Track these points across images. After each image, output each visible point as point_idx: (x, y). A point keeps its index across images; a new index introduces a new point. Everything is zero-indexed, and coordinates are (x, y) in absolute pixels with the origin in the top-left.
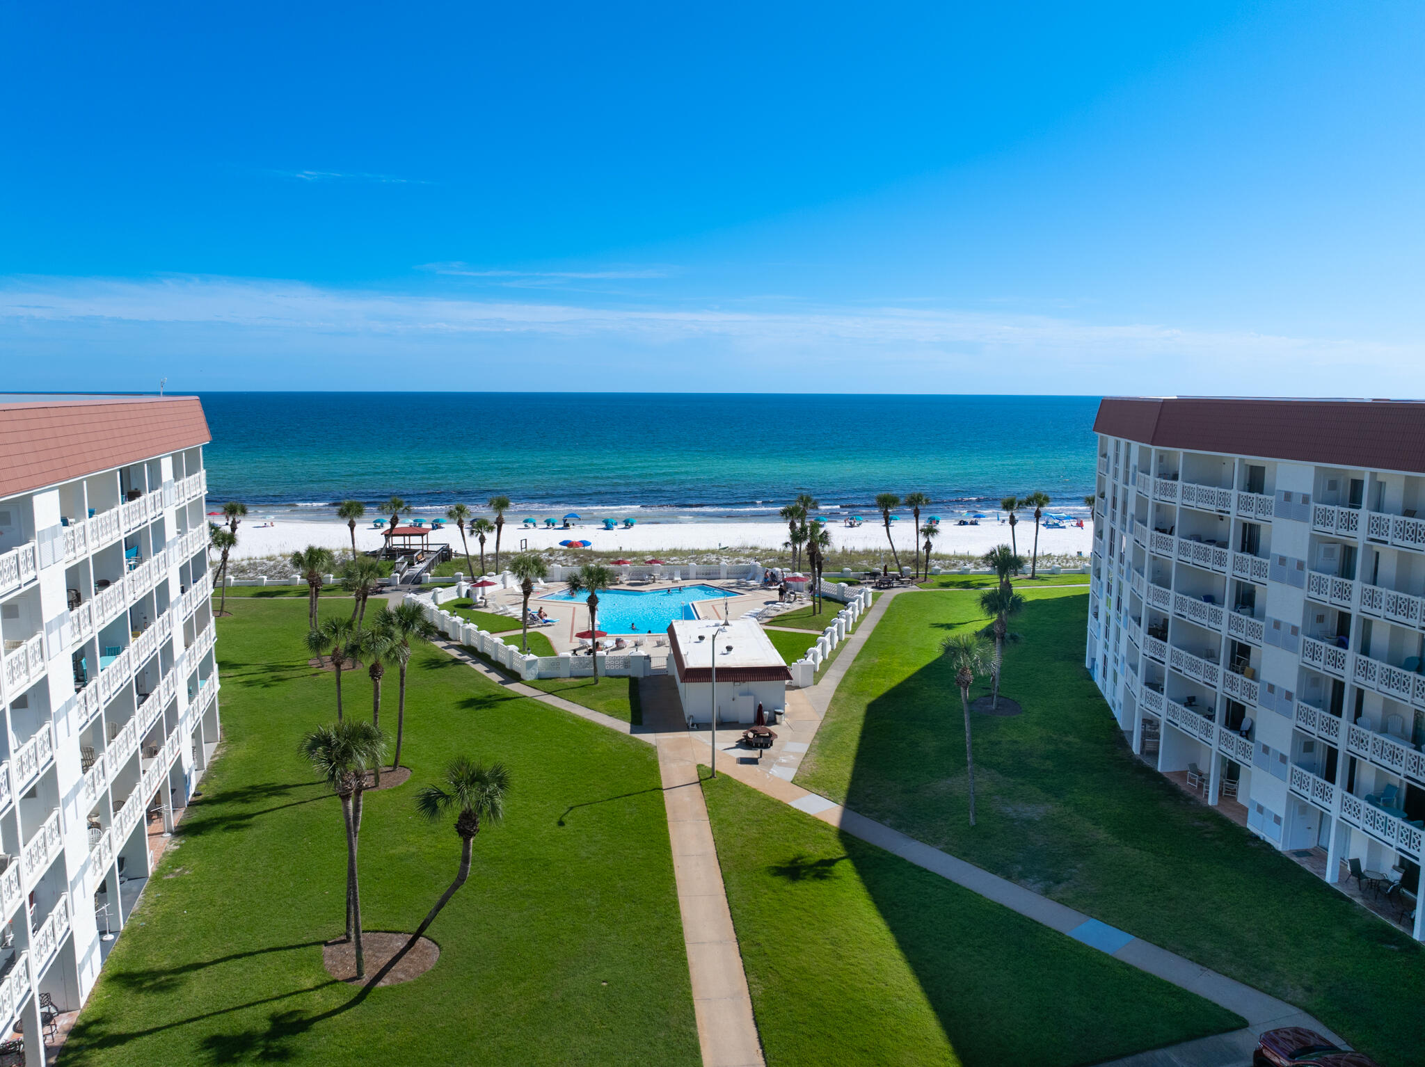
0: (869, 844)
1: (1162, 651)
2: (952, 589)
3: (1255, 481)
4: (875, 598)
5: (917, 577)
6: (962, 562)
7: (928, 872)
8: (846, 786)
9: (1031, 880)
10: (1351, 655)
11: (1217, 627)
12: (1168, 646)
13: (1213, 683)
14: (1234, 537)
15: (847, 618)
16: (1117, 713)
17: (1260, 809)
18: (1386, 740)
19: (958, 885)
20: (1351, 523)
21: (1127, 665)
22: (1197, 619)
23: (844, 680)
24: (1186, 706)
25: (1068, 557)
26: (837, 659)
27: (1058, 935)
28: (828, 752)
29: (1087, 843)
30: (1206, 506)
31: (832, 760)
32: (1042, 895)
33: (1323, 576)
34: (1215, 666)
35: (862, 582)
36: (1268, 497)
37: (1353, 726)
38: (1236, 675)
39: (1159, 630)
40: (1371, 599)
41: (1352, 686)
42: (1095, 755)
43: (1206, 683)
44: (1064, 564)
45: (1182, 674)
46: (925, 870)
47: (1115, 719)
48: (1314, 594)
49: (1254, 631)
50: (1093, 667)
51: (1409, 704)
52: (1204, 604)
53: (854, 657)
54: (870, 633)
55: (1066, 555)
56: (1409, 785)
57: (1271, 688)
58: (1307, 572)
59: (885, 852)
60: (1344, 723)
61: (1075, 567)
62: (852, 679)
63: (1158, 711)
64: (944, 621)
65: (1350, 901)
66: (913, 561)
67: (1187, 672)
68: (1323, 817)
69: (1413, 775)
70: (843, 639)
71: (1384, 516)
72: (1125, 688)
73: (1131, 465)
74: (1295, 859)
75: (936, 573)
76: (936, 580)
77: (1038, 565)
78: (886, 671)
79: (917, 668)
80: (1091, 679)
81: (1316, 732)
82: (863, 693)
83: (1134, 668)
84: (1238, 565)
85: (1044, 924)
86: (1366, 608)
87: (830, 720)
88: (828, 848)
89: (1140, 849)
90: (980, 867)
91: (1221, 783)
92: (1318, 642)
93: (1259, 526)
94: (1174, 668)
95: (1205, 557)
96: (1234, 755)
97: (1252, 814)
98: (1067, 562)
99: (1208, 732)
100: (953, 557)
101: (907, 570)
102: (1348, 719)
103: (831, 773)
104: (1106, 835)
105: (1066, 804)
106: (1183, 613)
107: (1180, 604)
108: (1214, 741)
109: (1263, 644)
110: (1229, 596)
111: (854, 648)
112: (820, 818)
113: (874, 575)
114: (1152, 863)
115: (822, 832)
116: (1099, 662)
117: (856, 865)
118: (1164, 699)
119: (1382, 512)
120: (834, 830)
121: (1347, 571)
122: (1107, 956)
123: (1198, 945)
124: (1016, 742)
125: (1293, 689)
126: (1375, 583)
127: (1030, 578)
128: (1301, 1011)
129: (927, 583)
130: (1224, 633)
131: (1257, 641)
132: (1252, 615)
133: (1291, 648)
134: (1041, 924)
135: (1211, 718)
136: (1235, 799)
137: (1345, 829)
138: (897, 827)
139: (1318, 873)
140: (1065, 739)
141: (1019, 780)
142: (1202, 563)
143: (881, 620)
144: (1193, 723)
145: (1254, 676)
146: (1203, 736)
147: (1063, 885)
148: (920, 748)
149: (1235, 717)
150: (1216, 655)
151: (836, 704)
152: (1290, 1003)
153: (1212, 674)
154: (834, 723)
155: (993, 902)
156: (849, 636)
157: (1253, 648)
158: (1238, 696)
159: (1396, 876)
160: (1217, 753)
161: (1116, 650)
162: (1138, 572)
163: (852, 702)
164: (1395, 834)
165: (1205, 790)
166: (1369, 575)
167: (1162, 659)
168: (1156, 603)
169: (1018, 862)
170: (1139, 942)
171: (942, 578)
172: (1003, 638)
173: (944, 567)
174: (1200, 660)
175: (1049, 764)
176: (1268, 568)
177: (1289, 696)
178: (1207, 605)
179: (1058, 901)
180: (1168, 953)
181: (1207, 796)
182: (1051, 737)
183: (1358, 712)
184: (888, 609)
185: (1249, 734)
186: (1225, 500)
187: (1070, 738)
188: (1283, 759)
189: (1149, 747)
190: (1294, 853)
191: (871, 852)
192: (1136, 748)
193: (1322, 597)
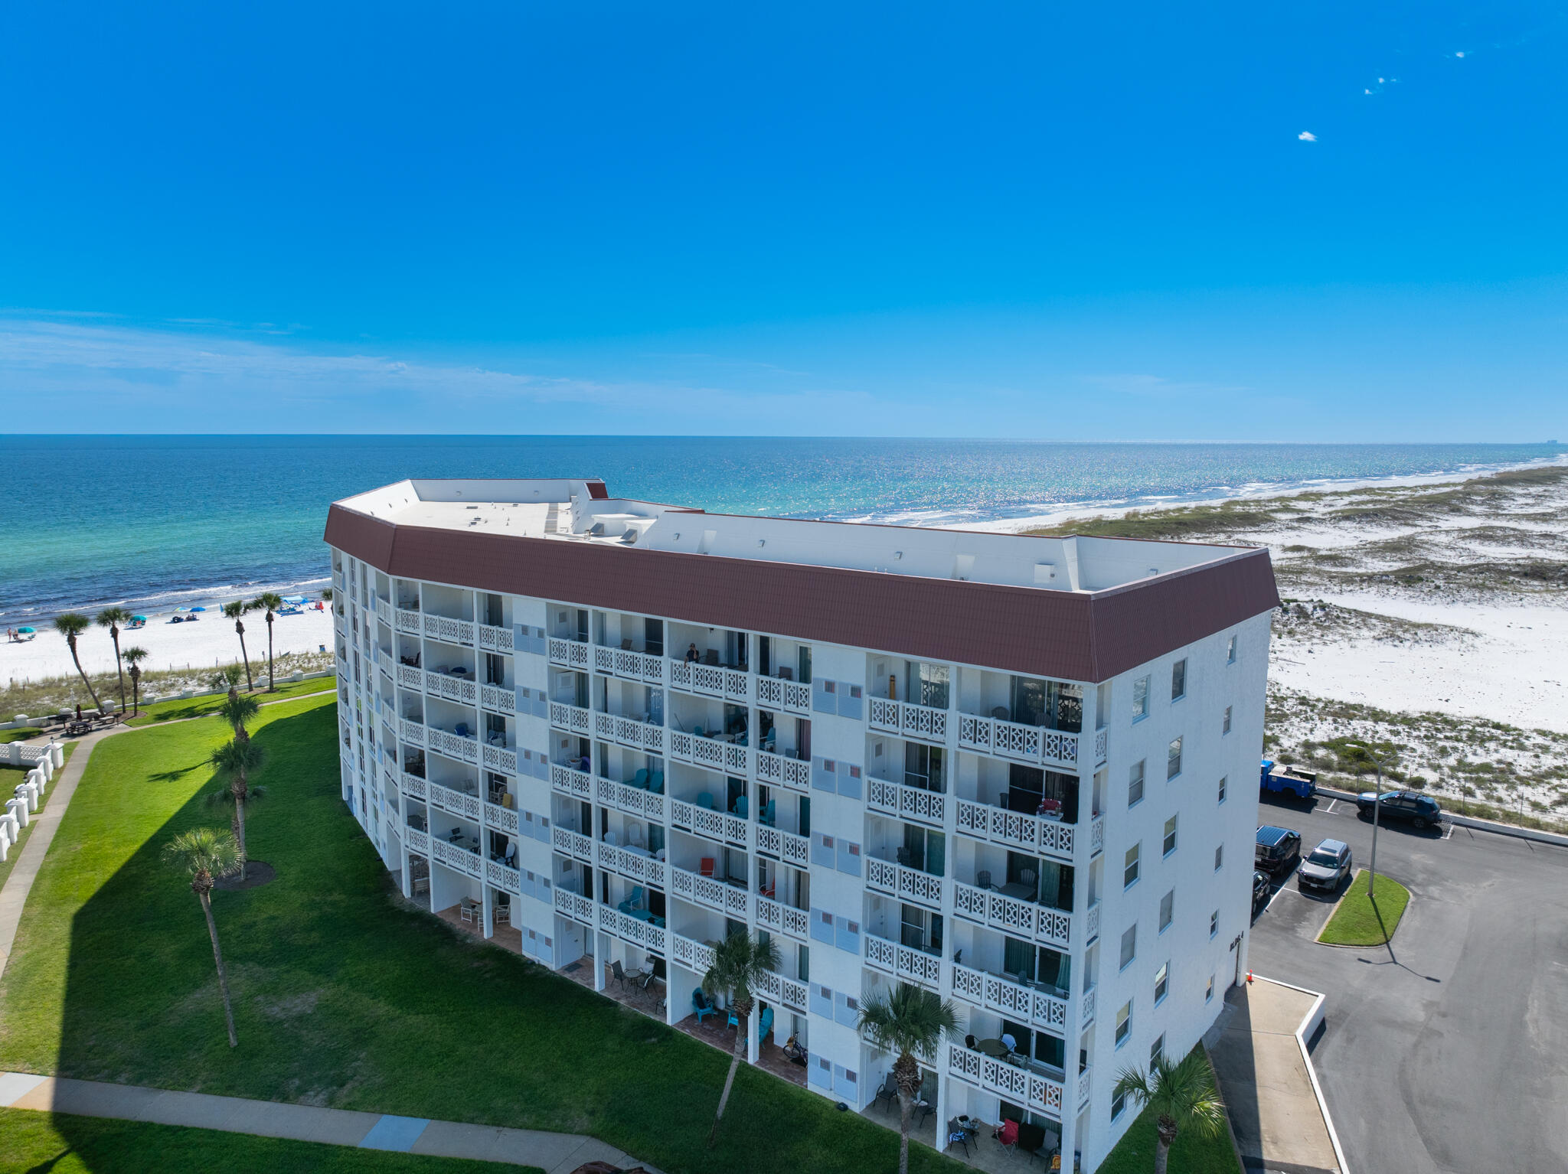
0: (99, 1119)
1: (421, 788)
2: (172, 722)
3: (494, 615)
4: (68, 751)
5: (124, 711)
6: (181, 680)
7: (186, 1129)
8: (54, 1045)
9: (312, 1093)
10: (593, 777)
11: (473, 759)
12: (427, 782)
13: (475, 816)
14: (479, 669)
15: (29, 795)
16: (383, 853)
17: (532, 934)
18: (629, 853)
19: (225, 1133)
20: (581, 656)
21: (387, 802)
22: (453, 753)
23: (36, 887)
24: (451, 840)
25: (309, 655)
26: (22, 856)
27: (350, 1152)
28: (23, 1003)
29: (367, 1024)
30: (449, 638)
31: (30, 1012)
32: (326, 1107)
33: (563, 706)
34: (475, 799)
35: (45, 730)
36: (507, 630)
37: (602, 843)
38: (495, 806)
39: (416, 766)
40: (605, 726)
41: (597, 807)
42: (365, 911)
43: (468, 817)
44: (306, 665)
45: (444, 811)
46: (183, 1129)
47: (381, 860)
48: (556, 723)
49: (508, 761)
50: (350, 798)
51: (642, 818)
52: (458, 737)
53: (46, 848)
54: (65, 806)
55: (307, 653)
56: (651, 891)
57: (529, 816)
58: (549, 702)
59: (123, 1123)
60: (594, 841)
61: (319, 667)
62: (47, 883)
63: (424, 851)
64: (166, 770)
65: (616, 1005)
66: (116, 688)
67: (449, 807)
68: (587, 932)
69: (652, 881)
70: (27, 824)
71: (607, 649)
72: (388, 827)
73: (369, 588)
74: (567, 976)
75: (148, 703)
76: (150, 712)
77: (275, 670)
78: (95, 860)
79: (136, 847)
80: (350, 814)
81: (572, 852)
82: (65, 899)
83: (394, 804)
84: (486, 697)
85: (333, 1143)
86: (601, 734)
87: (21, 953)
88: (39, 1147)
89: (423, 1013)
90: (248, 1098)
91: (494, 911)
92: (565, 769)
93: (502, 657)
94: (435, 804)
95: (454, 689)
96: (504, 886)
97: (525, 939)
98: (309, 662)
99: (475, 865)
100: (168, 673)
101: (108, 705)
102: (597, 838)
103: (32, 1033)
104: (387, 1008)
105: (339, 982)
106: (438, 748)
107: (433, 739)
108: (482, 873)
109: (516, 774)
110: (480, 727)
111: (44, 836)
112: (21, 1106)
113: (62, 718)
114: (437, 1026)
115: (27, 1127)
116: (357, 794)
117: (83, 1157)
118: (429, 837)
119: (606, 646)
120: (44, 1117)
121: (582, 701)
122: (404, 1155)
123: (492, 1105)
124: (273, 918)
125: (548, 815)
126: (606, 711)
127: (268, 692)
128: (588, 1138)
129: (138, 717)
130: (480, 766)
131: (511, 771)
132: (504, 745)
133: (542, 776)
134: (330, 1145)
135: (476, 851)
136: (508, 924)
137: (605, 938)
138: (136, 1081)
139: (588, 984)
140: (330, 899)
141: (284, 967)
142: (451, 696)
143: (80, 785)
144: (459, 858)
145: (512, 805)
146: (471, 871)
147: (348, 1086)
148: (154, 960)
149: (500, 847)
150: (475, 784)
151: (27, 926)
152: (577, 1133)
153: (473, 808)
154: (27, 957)
155: (271, 1139)
156: (34, 817)
157: (509, 778)
158: (501, 828)
159: (649, 967)
160: (487, 886)
161: (374, 784)
162: (388, 704)
163: (51, 918)
164: (644, 936)
165: (479, 923)
166: (600, 704)
167: (422, 797)
168: (410, 739)
169: (295, 1075)
170: (436, 1124)
171: (158, 707)
172: (244, 798)
173: (160, 690)
174: (460, 794)
175: (315, 936)
176: (514, 698)
177: (545, 822)
178: (462, 738)
179: (345, 1109)
180: (465, 1126)
181: (482, 929)
182: (313, 900)
183: (605, 830)
184: (88, 764)
185: (512, 862)
186: (468, 634)
187: (336, 897)
188: (547, 883)
189: (420, 887)
190: (566, 969)
191: (104, 1130)
192: (406, 892)
193: (563, 725)
